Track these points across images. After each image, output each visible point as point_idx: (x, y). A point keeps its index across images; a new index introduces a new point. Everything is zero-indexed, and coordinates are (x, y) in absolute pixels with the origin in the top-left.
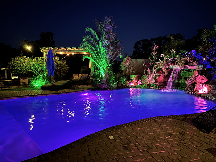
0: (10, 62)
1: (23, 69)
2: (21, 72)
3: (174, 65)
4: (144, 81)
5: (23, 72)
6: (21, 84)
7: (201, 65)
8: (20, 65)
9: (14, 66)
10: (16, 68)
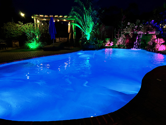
0: (3, 27)
1: (15, 33)
2: (14, 36)
3: (138, 31)
4: (115, 42)
5: (15, 36)
6: (14, 46)
7: (159, 31)
8: (13, 30)
9: (8, 30)
10: (9, 32)
